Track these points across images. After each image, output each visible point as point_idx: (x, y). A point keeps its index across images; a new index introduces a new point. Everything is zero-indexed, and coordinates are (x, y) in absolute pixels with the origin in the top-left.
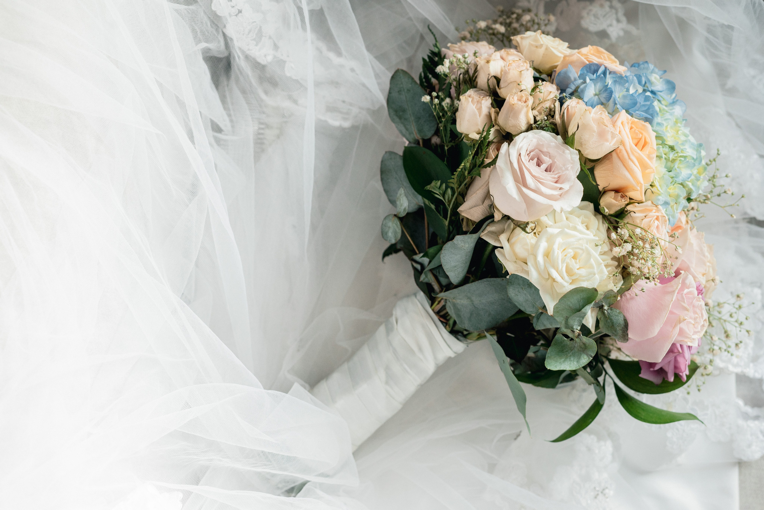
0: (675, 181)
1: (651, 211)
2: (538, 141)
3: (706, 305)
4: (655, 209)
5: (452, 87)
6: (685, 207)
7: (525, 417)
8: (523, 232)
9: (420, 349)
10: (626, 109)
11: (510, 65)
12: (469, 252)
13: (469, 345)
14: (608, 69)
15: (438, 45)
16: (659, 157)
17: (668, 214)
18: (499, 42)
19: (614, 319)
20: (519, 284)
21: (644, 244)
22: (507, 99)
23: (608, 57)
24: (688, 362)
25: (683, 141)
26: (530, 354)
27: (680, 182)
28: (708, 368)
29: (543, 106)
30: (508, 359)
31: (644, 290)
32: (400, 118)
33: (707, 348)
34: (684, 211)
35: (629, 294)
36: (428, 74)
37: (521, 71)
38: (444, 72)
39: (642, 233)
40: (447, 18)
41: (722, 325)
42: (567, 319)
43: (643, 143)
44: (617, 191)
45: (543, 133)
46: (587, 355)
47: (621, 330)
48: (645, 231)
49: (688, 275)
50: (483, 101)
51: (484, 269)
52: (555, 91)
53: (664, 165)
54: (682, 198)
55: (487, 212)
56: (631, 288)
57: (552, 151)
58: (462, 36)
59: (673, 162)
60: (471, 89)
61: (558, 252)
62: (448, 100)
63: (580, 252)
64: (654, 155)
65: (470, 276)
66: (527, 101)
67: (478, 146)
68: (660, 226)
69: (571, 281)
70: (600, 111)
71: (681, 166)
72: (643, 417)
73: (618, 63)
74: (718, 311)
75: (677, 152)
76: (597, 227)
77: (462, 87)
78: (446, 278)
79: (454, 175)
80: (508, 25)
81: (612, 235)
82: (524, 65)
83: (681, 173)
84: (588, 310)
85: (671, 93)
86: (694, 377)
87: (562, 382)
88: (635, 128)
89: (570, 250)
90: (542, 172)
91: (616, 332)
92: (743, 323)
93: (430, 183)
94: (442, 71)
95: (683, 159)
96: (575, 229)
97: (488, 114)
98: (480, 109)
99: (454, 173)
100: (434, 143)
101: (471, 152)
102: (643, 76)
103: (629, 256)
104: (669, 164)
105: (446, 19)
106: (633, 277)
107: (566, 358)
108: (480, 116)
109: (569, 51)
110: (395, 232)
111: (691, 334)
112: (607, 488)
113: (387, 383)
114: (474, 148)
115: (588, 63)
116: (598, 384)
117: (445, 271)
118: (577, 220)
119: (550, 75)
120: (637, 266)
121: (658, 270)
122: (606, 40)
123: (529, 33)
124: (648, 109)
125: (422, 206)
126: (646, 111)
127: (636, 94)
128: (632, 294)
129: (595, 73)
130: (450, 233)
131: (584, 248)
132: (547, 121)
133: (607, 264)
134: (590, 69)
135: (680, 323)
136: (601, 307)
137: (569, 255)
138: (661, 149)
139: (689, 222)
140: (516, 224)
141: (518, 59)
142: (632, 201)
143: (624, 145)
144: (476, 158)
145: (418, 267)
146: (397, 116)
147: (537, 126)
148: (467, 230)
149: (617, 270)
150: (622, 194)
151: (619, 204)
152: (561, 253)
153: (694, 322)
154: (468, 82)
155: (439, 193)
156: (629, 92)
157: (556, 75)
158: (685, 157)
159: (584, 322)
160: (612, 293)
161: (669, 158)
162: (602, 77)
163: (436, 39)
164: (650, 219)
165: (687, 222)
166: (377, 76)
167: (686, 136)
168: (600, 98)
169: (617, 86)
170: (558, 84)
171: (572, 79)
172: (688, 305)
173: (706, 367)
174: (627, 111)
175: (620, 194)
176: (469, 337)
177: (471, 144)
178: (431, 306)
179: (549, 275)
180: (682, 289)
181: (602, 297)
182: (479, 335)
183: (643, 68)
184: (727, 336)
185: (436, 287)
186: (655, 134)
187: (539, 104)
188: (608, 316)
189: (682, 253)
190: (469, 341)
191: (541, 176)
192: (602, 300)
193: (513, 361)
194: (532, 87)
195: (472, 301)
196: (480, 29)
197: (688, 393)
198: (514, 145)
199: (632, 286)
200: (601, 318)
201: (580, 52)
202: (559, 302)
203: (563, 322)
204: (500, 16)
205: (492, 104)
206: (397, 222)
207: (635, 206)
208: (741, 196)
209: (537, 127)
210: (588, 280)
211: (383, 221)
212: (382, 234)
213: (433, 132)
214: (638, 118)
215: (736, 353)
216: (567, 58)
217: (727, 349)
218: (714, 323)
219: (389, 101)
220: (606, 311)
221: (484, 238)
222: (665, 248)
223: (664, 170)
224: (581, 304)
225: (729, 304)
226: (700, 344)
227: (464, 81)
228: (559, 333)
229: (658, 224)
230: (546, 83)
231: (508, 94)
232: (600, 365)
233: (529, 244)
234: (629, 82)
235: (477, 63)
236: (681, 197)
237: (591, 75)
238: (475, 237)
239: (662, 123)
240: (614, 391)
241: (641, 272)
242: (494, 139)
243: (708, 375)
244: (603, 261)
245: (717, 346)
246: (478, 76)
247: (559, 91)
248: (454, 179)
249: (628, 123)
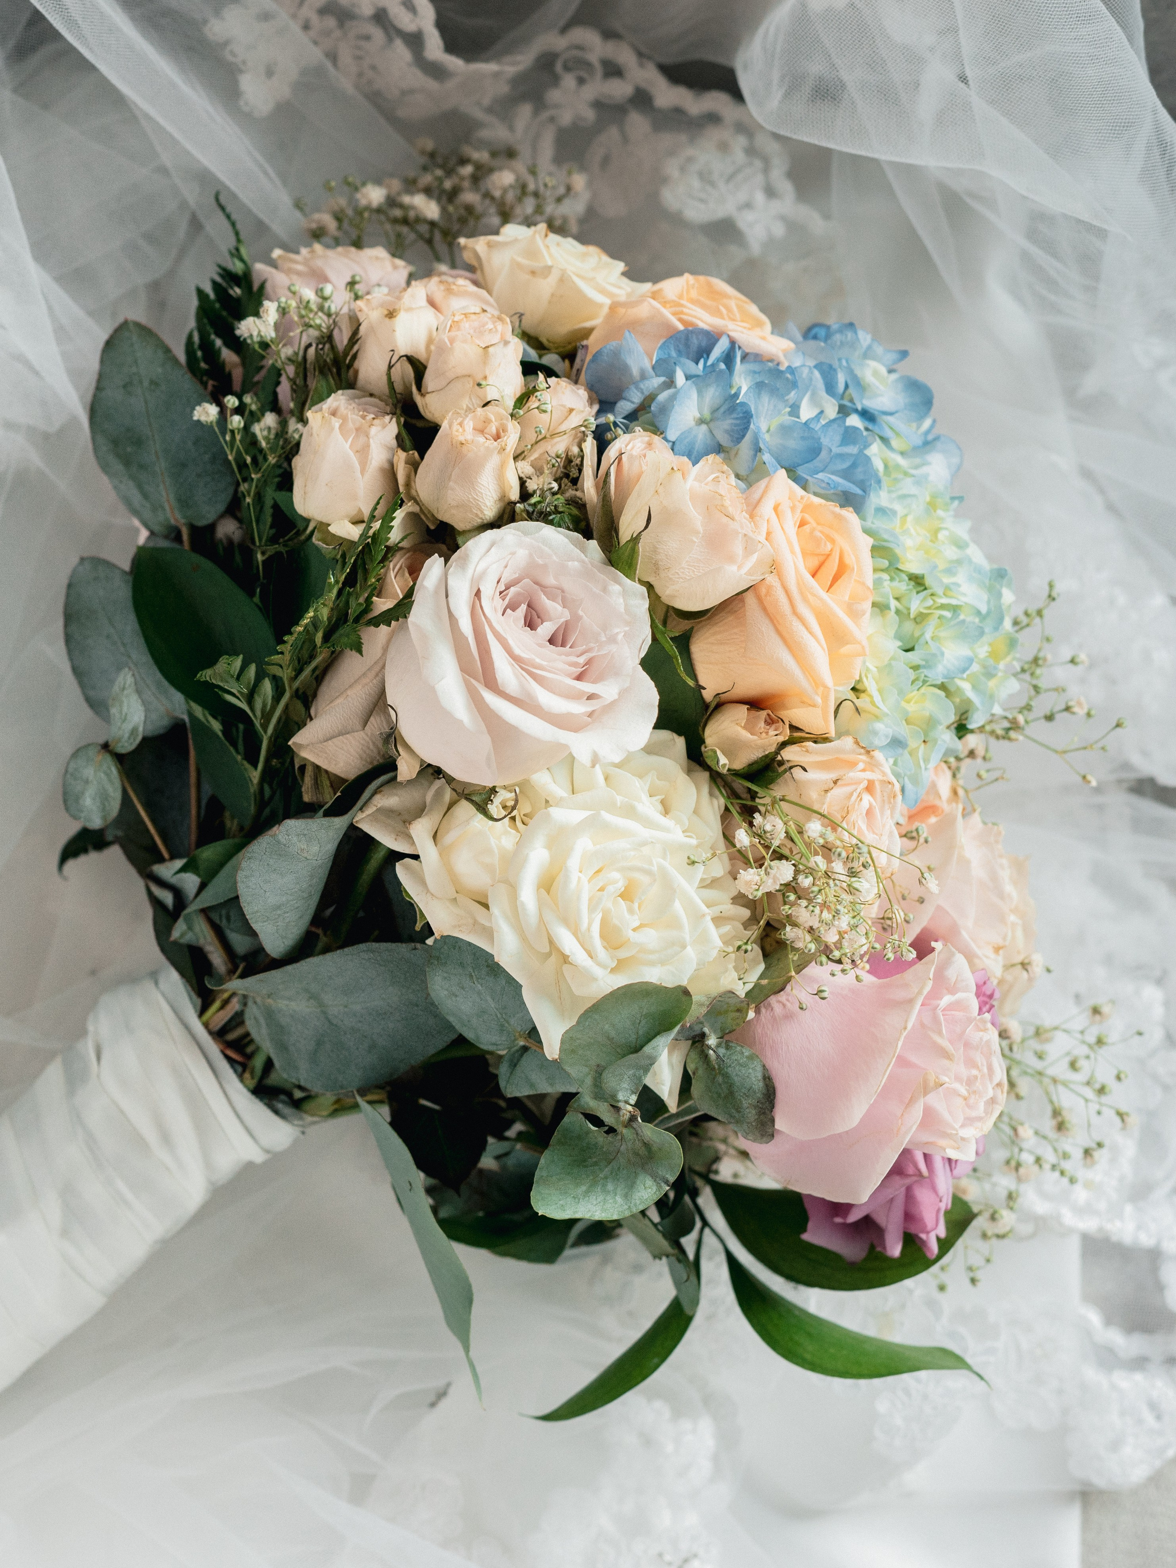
0: (922, 677)
1: (853, 765)
2: (530, 555)
3: (1003, 1035)
4: (864, 762)
5: (283, 379)
6: (948, 752)
7: (467, 1348)
8: (480, 816)
9: (166, 1138)
10: (787, 465)
11: (455, 325)
12: (320, 867)
13: (308, 1130)
14: (740, 348)
15: (243, 251)
16: (880, 607)
17: (901, 771)
18: (422, 246)
19: (736, 1073)
20: (462, 965)
21: (829, 861)
22: (445, 426)
23: (739, 307)
24: (946, 1203)
25: (952, 562)
26: (487, 1162)
27: (939, 682)
28: (1002, 1217)
29: (549, 448)
30: (422, 1175)
31: (825, 995)
32: (127, 462)
33: (1001, 1155)
34: (946, 762)
35: (779, 1002)
36: (213, 337)
37: (488, 347)
38: (261, 337)
39: (824, 834)
40: (270, 171)
41: (1047, 1093)
42: (599, 1073)
43: (835, 568)
44: (755, 704)
45: (547, 532)
46: (654, 1177)
47: (755, 1107)
48: (834, 826)
49: (953, 955)
50: (373, 430)
51: (361, 914)
52: (585, 408)
53: (894, 632)
54: (942, 728)
55: (375, 751)
56: (788, 987)
57: (571, 586)
58: (314, 226)
59: (920, 623)
60: (340, 392)
61: (579, 878)
62: (270, 419)
63: (645, 879)
64: (867, 606)
65: (319, 931)
66: (502, 434)
67: (355, 561)
68: (877, 812)
69: (614, 965)
70: (712, 473)
71: (942, 634)
72: (808, 1356)
73: (768, 326)
74: (1036, 1053)
75: (932, 595)
76: (694, 805)
77: (312, 383)
78: (249, 935)
79: (284, 642)
80: (447, 197)
81: (737, 836)
82: (495, 327)
83: (943, 654)
84: (661, 1048)
85: (921, 418)
86: (960, 1244)
87: (575, 1244)
88: (814, 524)
89: (616, 875)
90: (540, 645)
91: (739, 1112)
92: (1107, 1090)
93: (212, 662)
94: (255, 334)
95: (947, 614)
96: (629, 812)
97: (386, 466)
98: (363, 452)
99: (286, 638)
100: (225, 541)
101: (333, 575)
102: (839, 370)
103: (784, 895)
104: (909, 626)
105: (266, 173)
106: (793, 957)
107: (594, 1184)
108: (363, 471)
109: (626, 289)
110: (104, 797)
111: (957, 1127)
112: (695, 1556)
113: (65, 1233)
114: (344, 564)
115: (681, 327)
116: (681, 1257)
117: (247, 920)
118: (637, 784)
119: (570, 356)
120: (807, 925)
121: (867, 938)
122: (733, 249)
123: (512, 231)
124: (854, 466)
125: (183, 720)
126: (846, 474)
127: (818, 421)
128: (788, 1004)
129: (702, 357)
130: (262, 803)
131: (655, 868)
132: (559, 496)
133: (718, 914)
134: (687, 345)
135: (925, 1094)
136: (698, 1040)
137: (611, 889)
138: (886, 584)
139: (961, 792)
140: (460, 791)
141: (478, 310)
142: (797, 734)
143: (780, 577)
144: (349, 594)
145: (168, 898)
146: (118, 456)
147: (530, 509)
148: (315, 799)
149: (750, 933)
150: (768, 715)
151: (759, 742)
152: (589, 881)
153: (968, 1091)
154: (330, 370)
155: (238, 694)
156: (798, 417)
157: (589, 358)
158: (955, 609)
159: (648, 1081)
160: (732, 1001)
161: (909, 609)
162: (721, 371)
163: (237, 234)
164: (848, 789)
165: (955, 792)
166: (61, 333)
167: (960, 545)
168: (714, 432)
169: (765, 398)
170: (592, 386)
171: (635, 372)
172: (950, 1042)
173: (997, 1216)
174: (791, 470)
175: (763, 714)
176: (308, 1106)
177: (335, 552)
178: (201, 1013)
179: (551, 942)
180: (935, 994)
181: (704, 1010)
182: (338, 1101)
183: (841, 342)
184: (1061, 1127)
185: (217, 959)
186: (870, 541)
187: (537, 443)
188: (716, 1067)
189: (937, 892)
190: (309, 1119)
191: (538, 660)
192: (702, 1019)
193: (431, 1181)
194: (518, 395)
195: (321, 1004)
196: (368, 208)
197: (942, 1288)
198: (463, 566)
199: (789, 980)
200: (697, 1069)
201: (660, 290)
202: (578, 1022)
203: (589, 1081)
204: (425, 168)
205: (398, 437)
206: (110, 769)
207: (807, 751)
208: (1114, 724)
209: (528, 512)
210: (663, 963)
211: (68, 764)
212: (65, 801)
213: (221, 507)
214: (822, 492)
215: (1082, 1174)
216: (622, 311)
217: (1059, 1164)
218: (1024, 1086)
219: (94, 411)
220: (711, 1052)
221: (368, 828)
222: (889, 875)
223: (893, 646)
224: (641, 1032)
225: (1065, 1031)
226: (981, 1150)
227: (319, 367)
228: (576, 1110)
229: (871, 805)
230: (558, 383)
231: (447, 412)
232: (687, 1198)
233: (496, 851)
234: (799, 384)
235: (359, 314)
236: (940, 724)
237: (692, 364)
238: (339, 824)
239: (891, 510)
240: (724, 1273)
241: (817, 939)
242: (402, 540)
243: (1000, 1237)
244: (708, 907)
245: (1030, 1152)
246: (359, 355)
247: (596, 407)
248: (282, 653)
249: (793, 509)
